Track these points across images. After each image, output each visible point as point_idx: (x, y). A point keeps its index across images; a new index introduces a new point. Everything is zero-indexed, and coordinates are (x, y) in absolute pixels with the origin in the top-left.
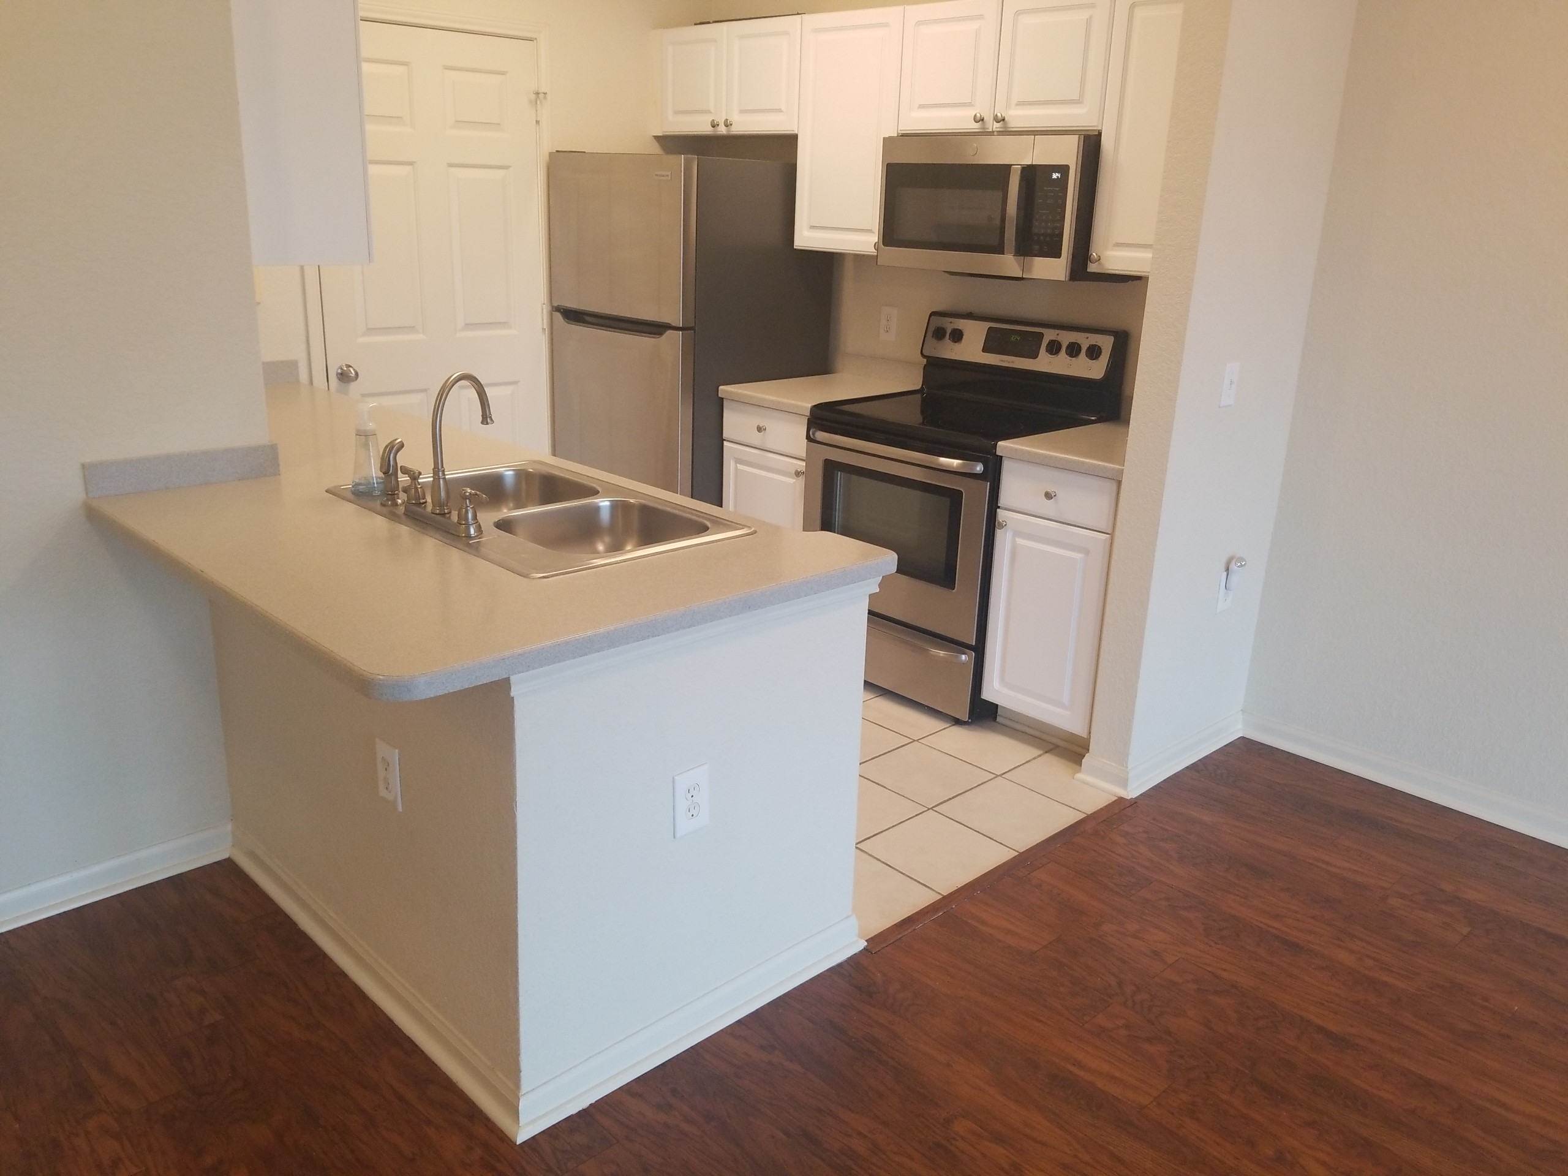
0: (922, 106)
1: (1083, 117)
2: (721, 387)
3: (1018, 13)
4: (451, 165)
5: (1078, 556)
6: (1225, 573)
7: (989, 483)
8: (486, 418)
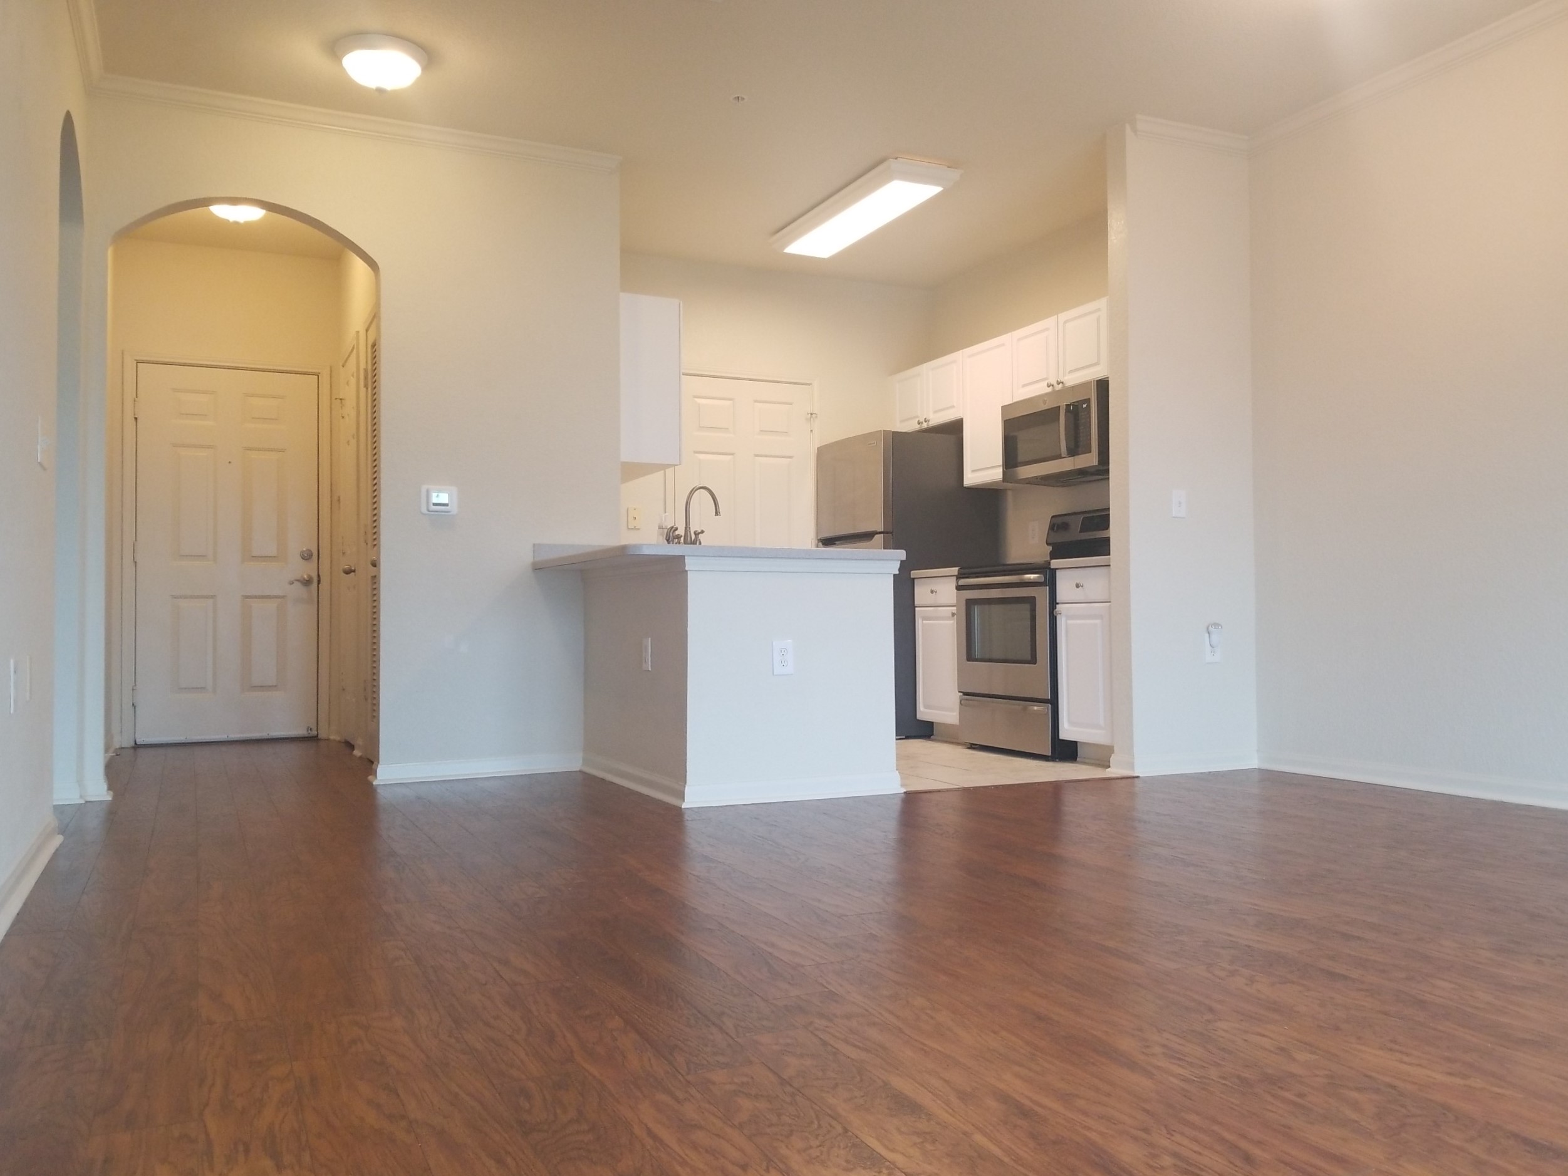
0: (1024, 386)
1: (1098, 373)
2: (912, 572)
3: (1065, 322)
4: (757, 455)
5: (1098, 621)
6: (1207, 635)
7: (1048, 587)
8: (717, 513)
